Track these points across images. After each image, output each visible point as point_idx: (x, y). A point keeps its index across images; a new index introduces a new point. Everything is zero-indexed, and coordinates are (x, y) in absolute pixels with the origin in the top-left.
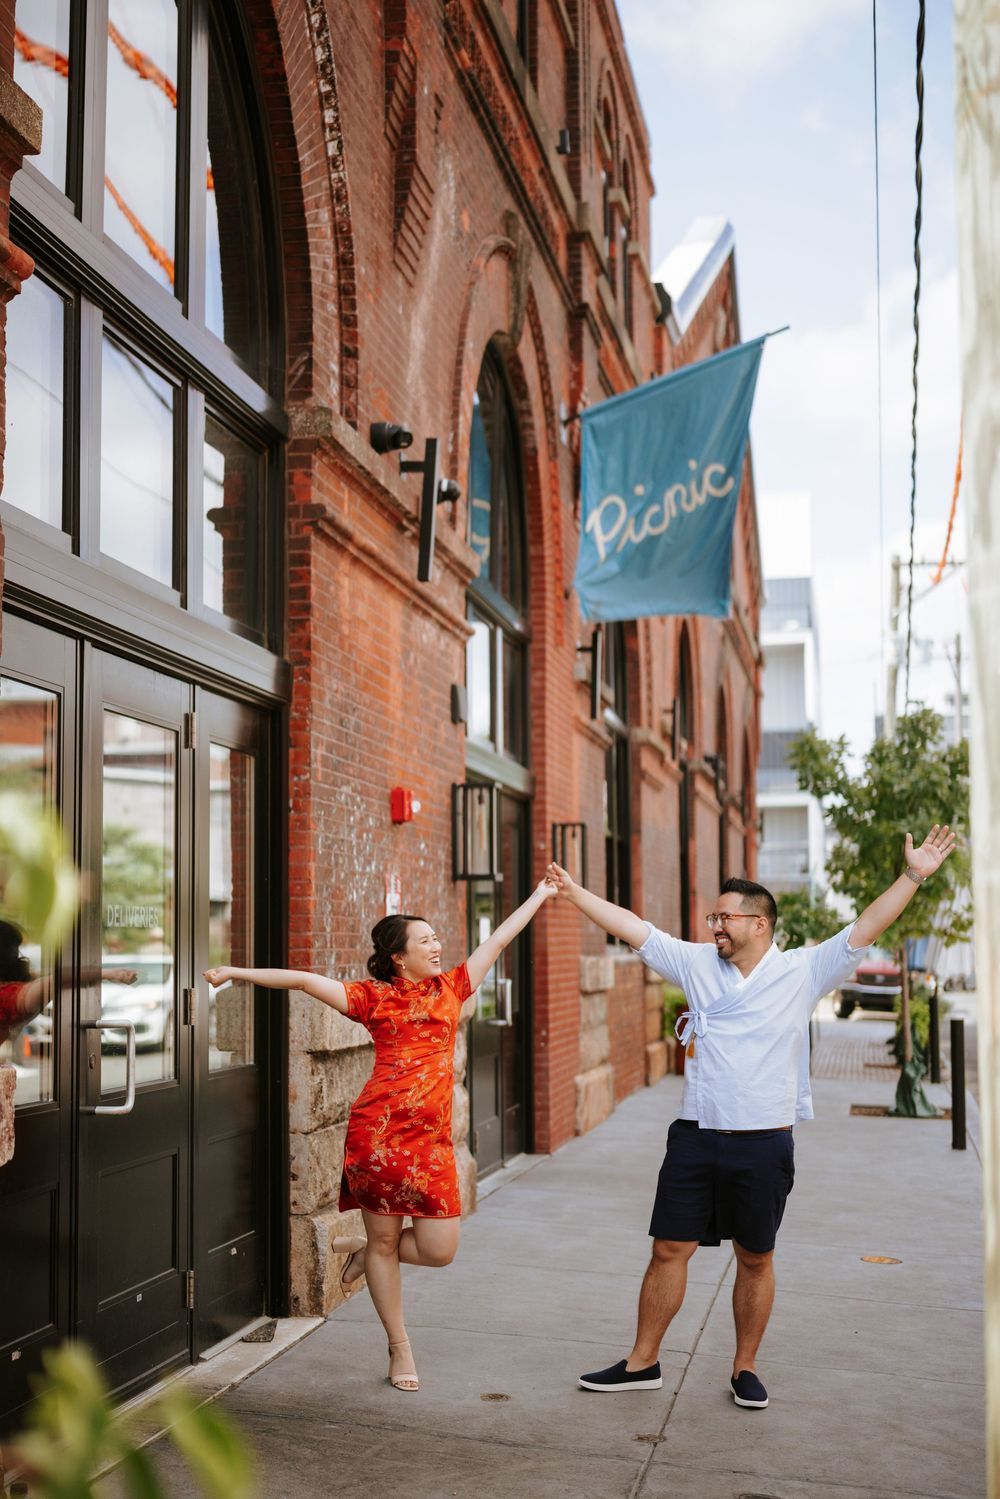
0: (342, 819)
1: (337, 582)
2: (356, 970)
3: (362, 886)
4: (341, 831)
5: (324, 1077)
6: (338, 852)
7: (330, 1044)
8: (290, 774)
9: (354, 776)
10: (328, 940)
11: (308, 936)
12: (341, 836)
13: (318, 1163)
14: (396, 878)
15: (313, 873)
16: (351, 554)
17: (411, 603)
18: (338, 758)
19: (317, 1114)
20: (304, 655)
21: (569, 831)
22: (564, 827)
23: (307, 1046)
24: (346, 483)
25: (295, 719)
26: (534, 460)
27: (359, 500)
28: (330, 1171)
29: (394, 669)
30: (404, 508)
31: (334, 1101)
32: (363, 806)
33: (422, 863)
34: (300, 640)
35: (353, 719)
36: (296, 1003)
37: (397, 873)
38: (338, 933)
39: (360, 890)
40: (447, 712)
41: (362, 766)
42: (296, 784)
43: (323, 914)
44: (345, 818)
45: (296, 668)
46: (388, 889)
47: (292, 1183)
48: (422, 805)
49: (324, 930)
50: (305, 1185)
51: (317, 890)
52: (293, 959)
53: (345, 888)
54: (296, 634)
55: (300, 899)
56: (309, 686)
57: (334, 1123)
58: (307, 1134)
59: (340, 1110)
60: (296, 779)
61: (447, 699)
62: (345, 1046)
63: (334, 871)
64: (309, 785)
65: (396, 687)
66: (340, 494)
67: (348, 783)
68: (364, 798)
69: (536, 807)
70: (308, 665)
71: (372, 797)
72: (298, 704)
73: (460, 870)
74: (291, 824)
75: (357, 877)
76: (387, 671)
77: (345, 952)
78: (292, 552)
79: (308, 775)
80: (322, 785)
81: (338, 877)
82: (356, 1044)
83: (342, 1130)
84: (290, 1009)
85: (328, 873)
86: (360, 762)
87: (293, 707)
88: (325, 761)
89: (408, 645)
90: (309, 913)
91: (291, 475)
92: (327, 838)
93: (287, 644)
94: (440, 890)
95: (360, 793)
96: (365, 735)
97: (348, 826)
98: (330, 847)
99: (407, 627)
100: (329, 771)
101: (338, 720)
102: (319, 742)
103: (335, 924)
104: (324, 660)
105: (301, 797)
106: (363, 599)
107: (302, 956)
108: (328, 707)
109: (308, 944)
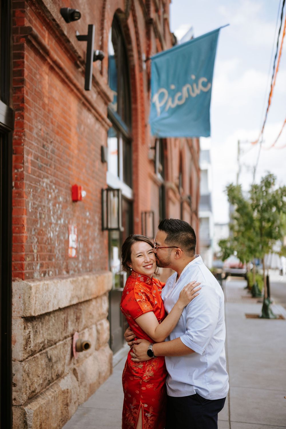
0: (44, 195)
1: (41, 75)
2: (53, 272)
3: (56, 231)
4: (43, 200)
5: (31, 330)
6: (41, 212)
7: (34, 313)
8: (13, 169)
9: (51, 175)
10: (35, 256)
11: (23, 255)
12: (43, 204)
13: (28, 376)
14: (74, 228)
15: (25, 221)
16: (49, 64)
17: (82, 102)
18: (41, 164)
19: (27, 350)
20: (21, 105)
21: (147, 215)
22: (146, 213)
23: (21, 314)
24: (46, 28)
25: (15, 139)
26: (133, 70)
27: (54, 41)
28: (35, 379)
29: (73, 130)
30: (77, 53)
31: (37, 341)
32: (56, 191)
33: (87, 222)
34: (19, 97)
35: (51, 147)
36: (16, 291)
37: (75, 225)
38: (41, 253)
39: (54, 232)
40: (99, 157)
41: (55, 171)
42: (16, 174)
43: (32, 243)
44: (46, 195)
45: (16, 112)
46: (70, 232)
47: (13, 388)
48: (87, 194)
49: (33, 251)
50: (20, 390)
51: (28, 230)
52: (14, 267)
53: (46, 231)
54: (17, 95)
55: (18, 235)
56: (23, 122)
57: (39, 352)
58: (21, 361)
59: (42, 345)
60: (16, 171)
61: (99, 151)
62: (44, 312)
63: (39, 221)
64: (23, 174)
65: (74, 139)
66: (44, 33)
67: (47, 178)
68: (57, 187)
69: (135, 205)
70: (23, 111)
71: (62, 187)
72: (17, 131)
73: (105, 226)
74: (13, 195)
75: (53, 225)
76: (70, 129)
77: (46, 263)
78: (15, 52)
79: (22, 169)
80: (31, 175)
81: (41, 224)
82: (51, 310)
83: (44, 355)
84: (13, 294)
85: (35, 222)
86: (55, 169)
87: (14, 133)
88: (33, 163)
89: (80, 122)
90: (22, 242)
91: (14, 12)
92: (34, 204)
93: (11, 100)
94: (96, 234)
95: (55, 184)
96: (57, 156)
97: (47, 199)
98: (36, 209)
99: (80, 113)
100: (36, 169)
101: (42, 145)
102: (29, 153)
103: (39, 249)
104: (32, 111)
105: (19, 181)
106: (56, 90)
107: (19, 266)
108: (36, 136)
109: (22, 259)
